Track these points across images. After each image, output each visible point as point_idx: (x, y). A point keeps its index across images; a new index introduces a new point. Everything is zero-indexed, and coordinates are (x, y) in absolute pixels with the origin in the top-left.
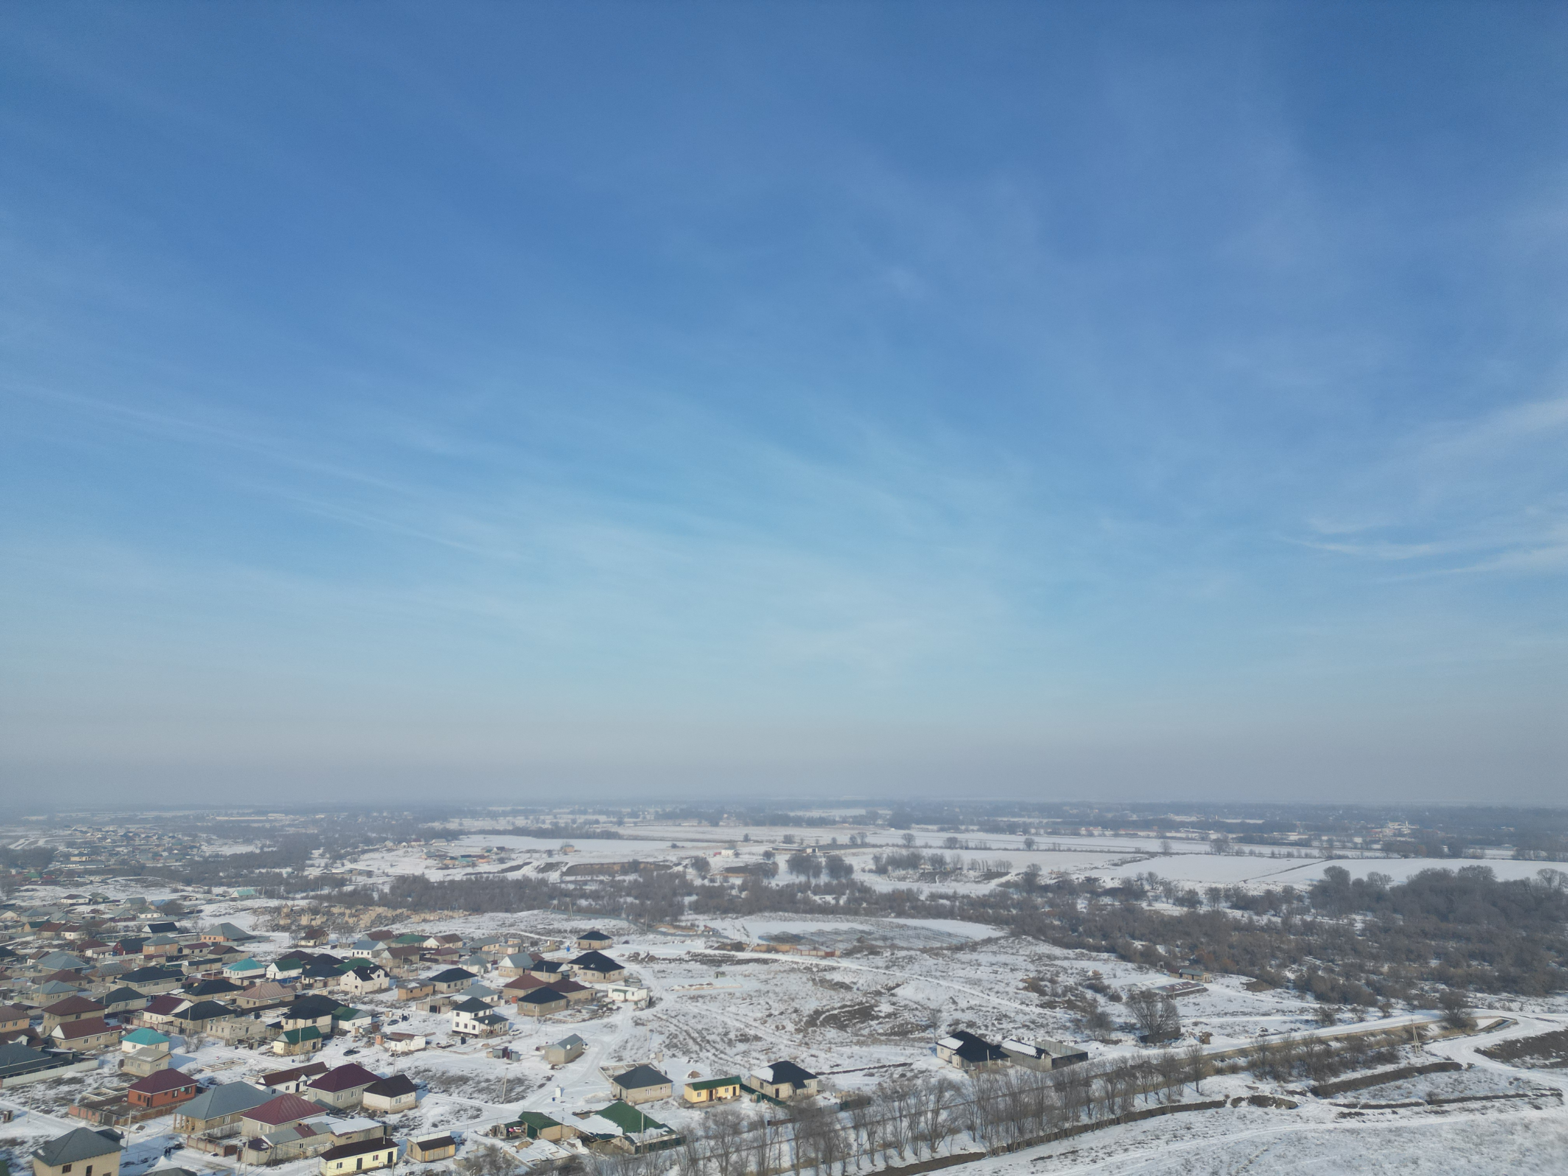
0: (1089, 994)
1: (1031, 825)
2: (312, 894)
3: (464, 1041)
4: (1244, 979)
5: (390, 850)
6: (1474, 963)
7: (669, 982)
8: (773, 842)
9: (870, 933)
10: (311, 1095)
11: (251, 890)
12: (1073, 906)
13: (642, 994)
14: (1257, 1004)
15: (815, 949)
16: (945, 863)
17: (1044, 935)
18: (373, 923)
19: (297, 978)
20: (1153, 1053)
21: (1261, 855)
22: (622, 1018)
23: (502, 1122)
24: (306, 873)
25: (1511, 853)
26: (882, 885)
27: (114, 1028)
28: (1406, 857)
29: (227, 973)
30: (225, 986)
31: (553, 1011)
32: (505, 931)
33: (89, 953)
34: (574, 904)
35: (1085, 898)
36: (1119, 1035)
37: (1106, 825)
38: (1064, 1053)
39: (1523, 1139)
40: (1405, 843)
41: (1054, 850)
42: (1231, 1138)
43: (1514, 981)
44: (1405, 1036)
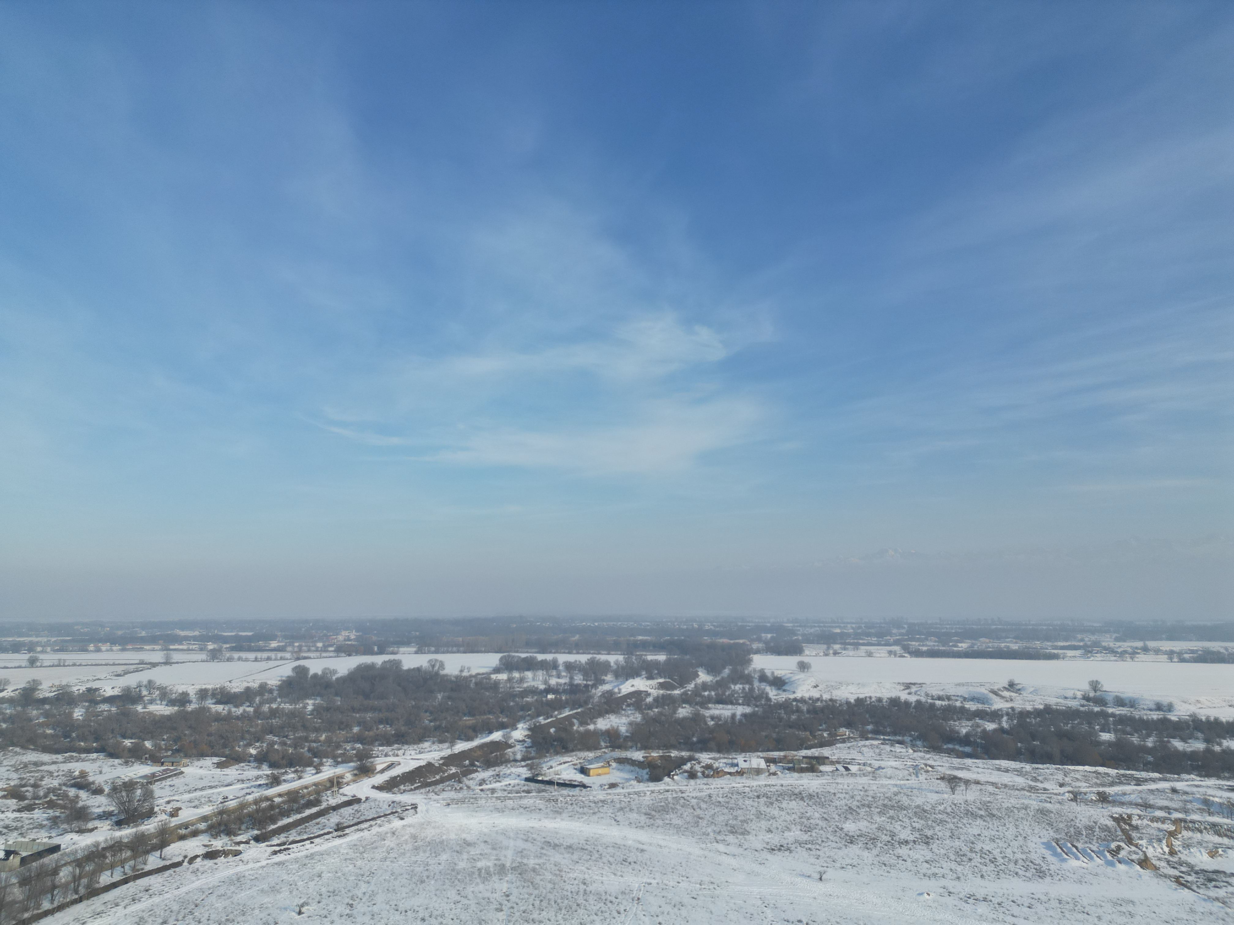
0: (72, 792)
1: (38, 643)
4: (216, 760)
6: (381, 726)
12: (70, 714)
14: (223, 778)
17: (34, 744)
20: (126, 833)
21: (247, 660)
28: (350, 655)
35: (83, 707)
36: (97, 823)
37: (114, 642)
38: (36, 849)
39: (390, 842)
40: (351, 645)
41: (59, 666)
42: (183, 890)
43: (403, 736)
44: (328, 785)
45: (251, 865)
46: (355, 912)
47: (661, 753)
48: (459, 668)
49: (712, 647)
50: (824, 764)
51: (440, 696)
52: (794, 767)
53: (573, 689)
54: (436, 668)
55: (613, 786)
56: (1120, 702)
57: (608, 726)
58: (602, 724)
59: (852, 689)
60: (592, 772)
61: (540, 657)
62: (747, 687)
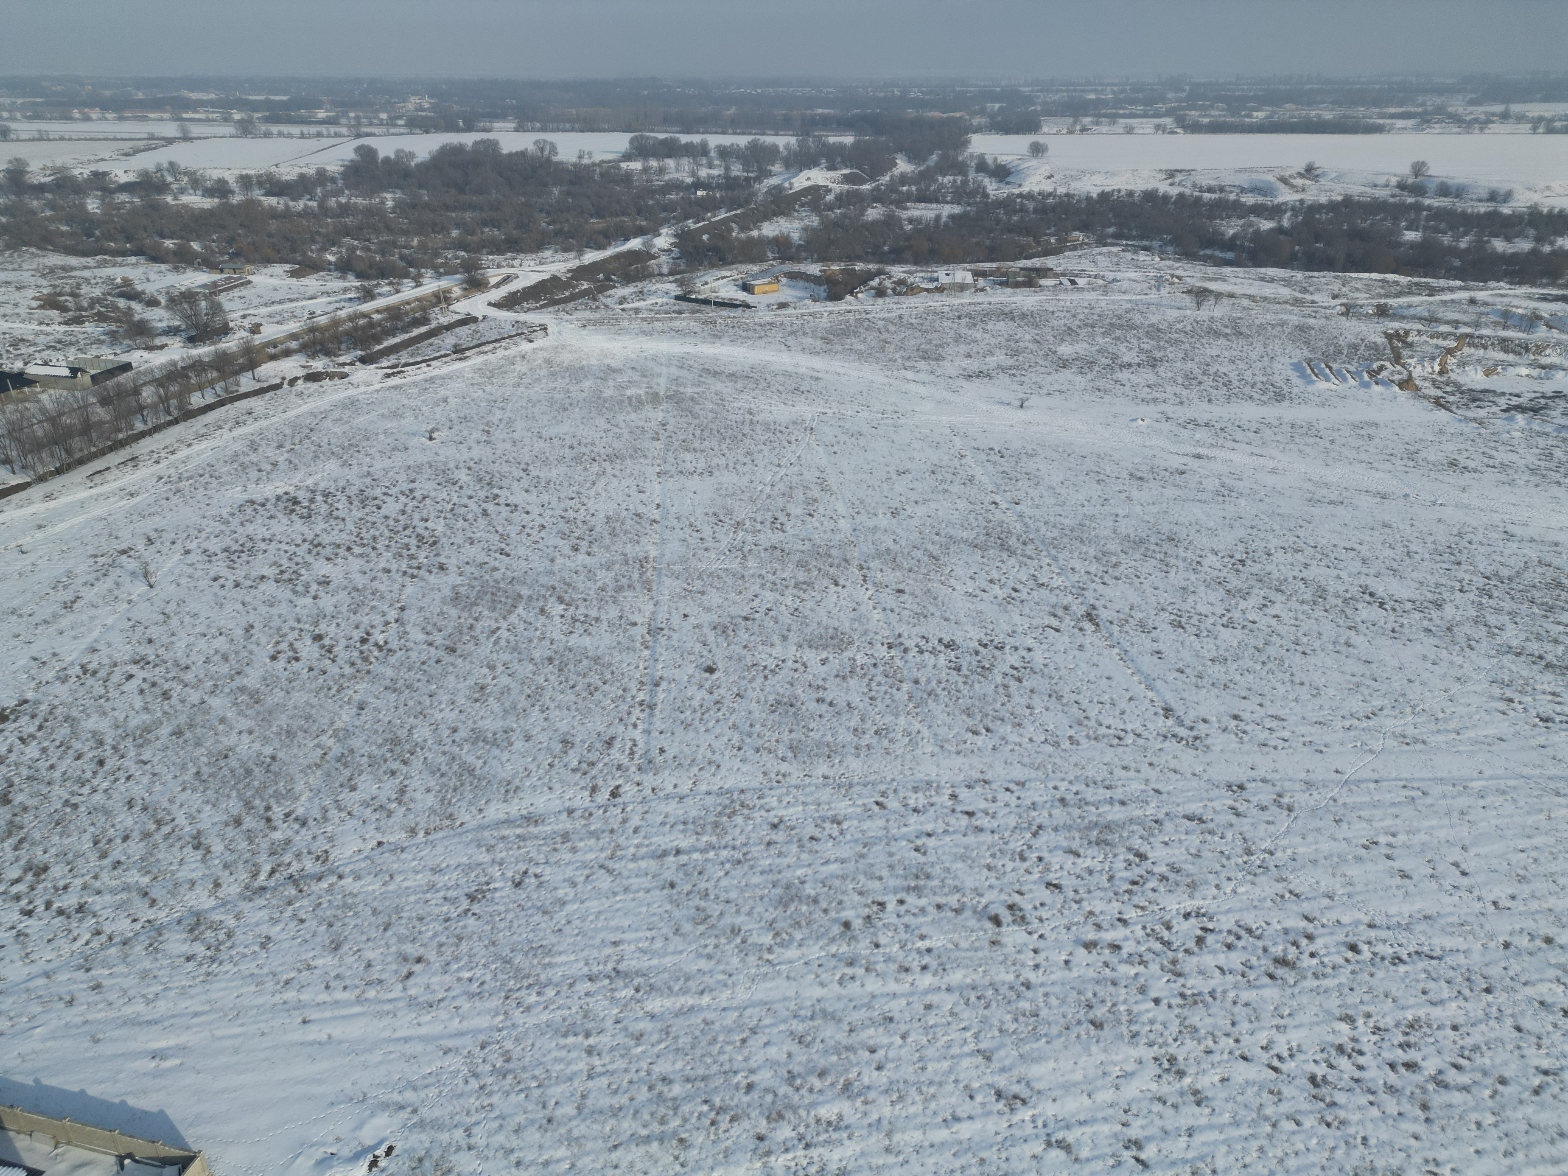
0: (122, 303)
4: (287, 267)
6: (486, 230)
12: (83, 207)
14: (302, 289)
17: (52, 243)
20: (204, 351)
21: (290, 136)
25: (513, 125)
28: (427, 132)
35: (96, 197)
36: (164, 340)
37: (105, 106)
38: (103, 367)
39: (521, 367)
40: (426, 117)
41: (41, 139)
42: (291, 414)
43: (516, 242)
44: (434, 300)
45: (362, 389)
46: (493, 438)
47: (842, 266)
48: (577, 154)
49: (918, 124)
50: (1045, 277)
51: (556, 191)
52: (1008, 281)
53: (730, 183)
54: (546, 152)
55: (783, 306)
56: (1444, 190)
57: (776, 233)
58: (769, 229)
59: (1098, 179)
60: (756, 290)
61: (684, 139)
62: (959, 179)
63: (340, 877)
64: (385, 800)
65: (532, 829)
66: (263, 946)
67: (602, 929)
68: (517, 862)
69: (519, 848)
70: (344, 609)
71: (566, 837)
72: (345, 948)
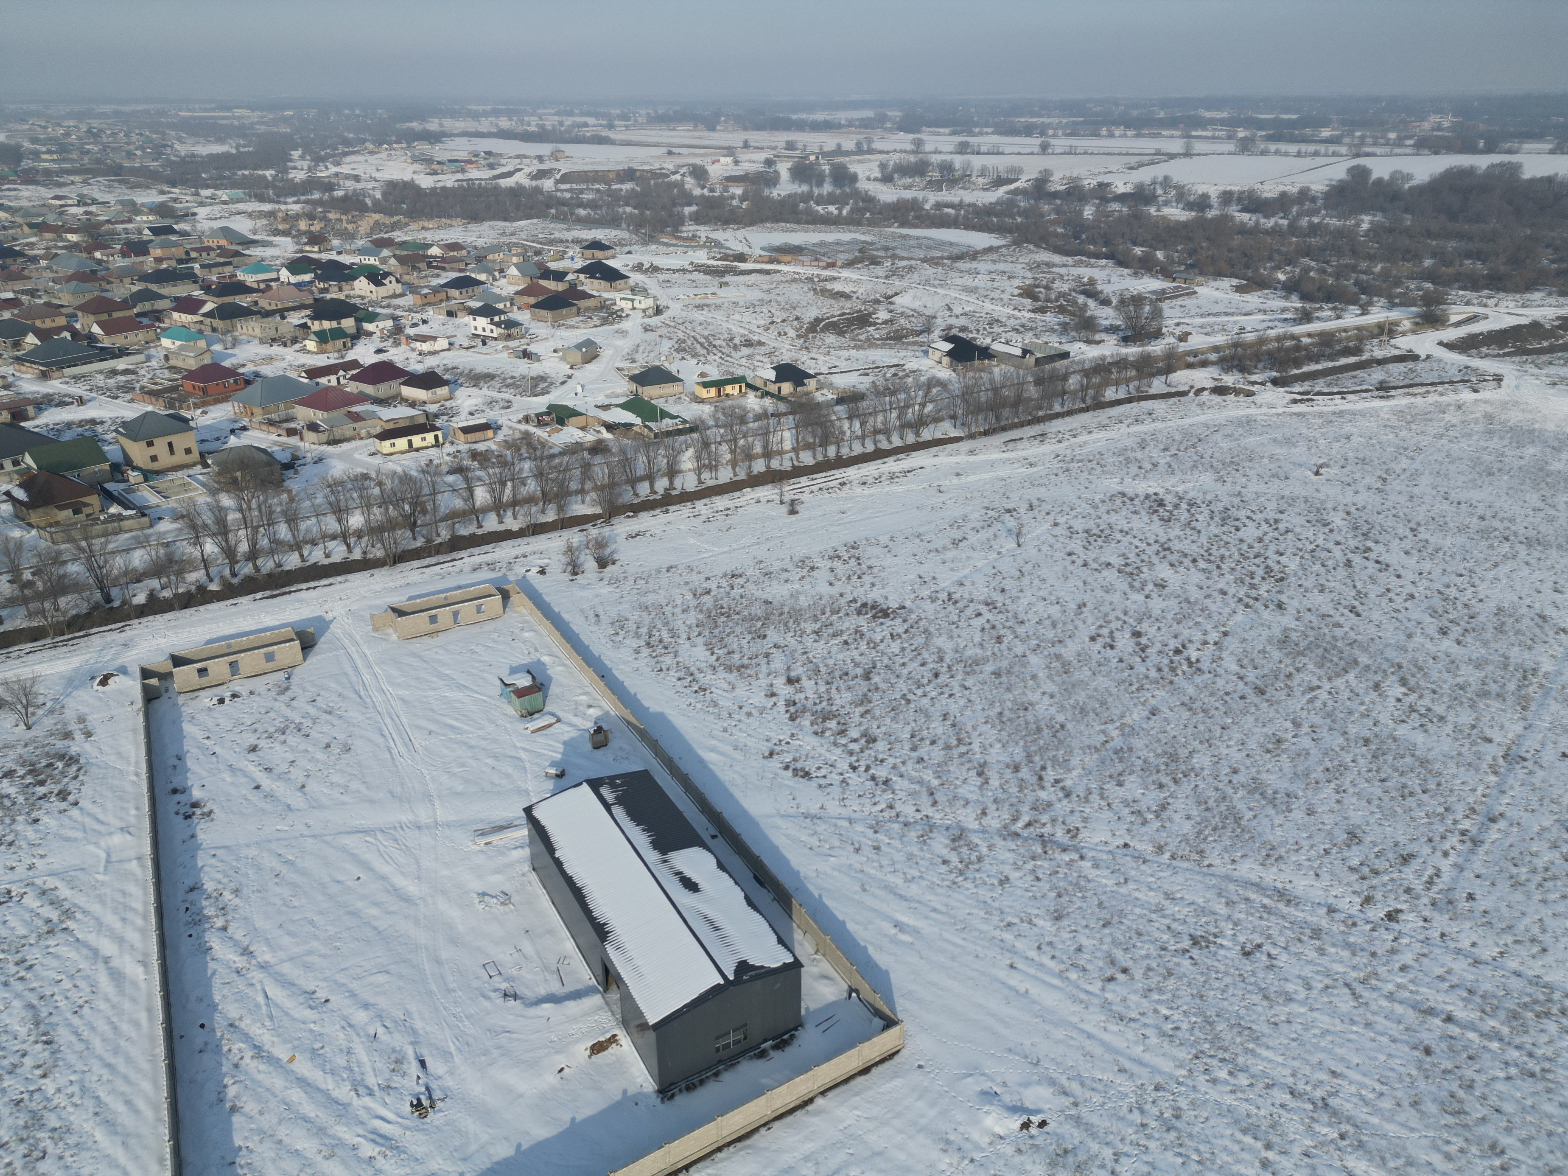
0: (1081, 299)
1: (1049, 126)
2: (303, 198)
3: (484, 343)
4: (1235, 282)
5: (371, 153)
6: (1467, 262)
7: (675, 291)
8: (774, 148)
9: (871, 244)
10: (353, 387)
11: (239, 193)
12: (1081, 212)
13: (649, 303)
14: (1242, 305)
15: (816, 260)
16: (954, 170)
17: (1046, 243)
18: (373, 230)
19: (311, 283)
20: (1132, 351)
21: (1286, 154)
22: (633, 324)
23: (532, 412)
24: (291, 176)
25: (1549, 146)
26: (887, 194)
27: (148, 326)
28: (1436, 153)
29: (241, 276)
30: (242, 288)
31: (565, 317)
32: (507, 240)
33: (98, 255)
34: (572, 214)
35: (1094, 205)
36: (1104, 336)
38: (1048, 353)
39: (1452, 417)
40: (1441, 137)
41: (1070, 153)
42: (1187, 421)
43: (1500, 279)
44: (1376, 331)
45: (1264, 410)
46: (1388, 488)
63: (1082, 858)
64: (1144, 808)
65: (1281, 906)
66: (1001, 883)
67: (1324, 1050)
68: (1254, 931)
69: (1261, 918)
70: (1170, 616)
71: (1317, 933)
72: (1065, 922)
